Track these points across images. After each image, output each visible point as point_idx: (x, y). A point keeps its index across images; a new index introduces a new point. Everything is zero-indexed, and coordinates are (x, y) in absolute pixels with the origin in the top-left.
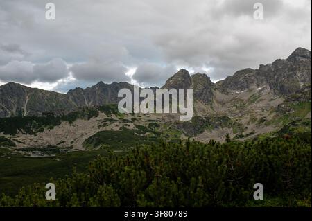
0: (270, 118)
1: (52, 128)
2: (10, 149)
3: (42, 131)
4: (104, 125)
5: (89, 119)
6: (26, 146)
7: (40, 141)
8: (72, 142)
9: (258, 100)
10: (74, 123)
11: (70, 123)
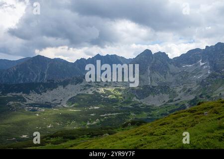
0: (194, 89)
1: (52, 90)
2: (22, 104)
3: (45, 92)
4: (84, 89)
5: (76, 84)
6: (32, 102)
7: (42, 99)
8: (61, 100)
9: (198, 73)
10: (67, 87)
11: (64, 87)
